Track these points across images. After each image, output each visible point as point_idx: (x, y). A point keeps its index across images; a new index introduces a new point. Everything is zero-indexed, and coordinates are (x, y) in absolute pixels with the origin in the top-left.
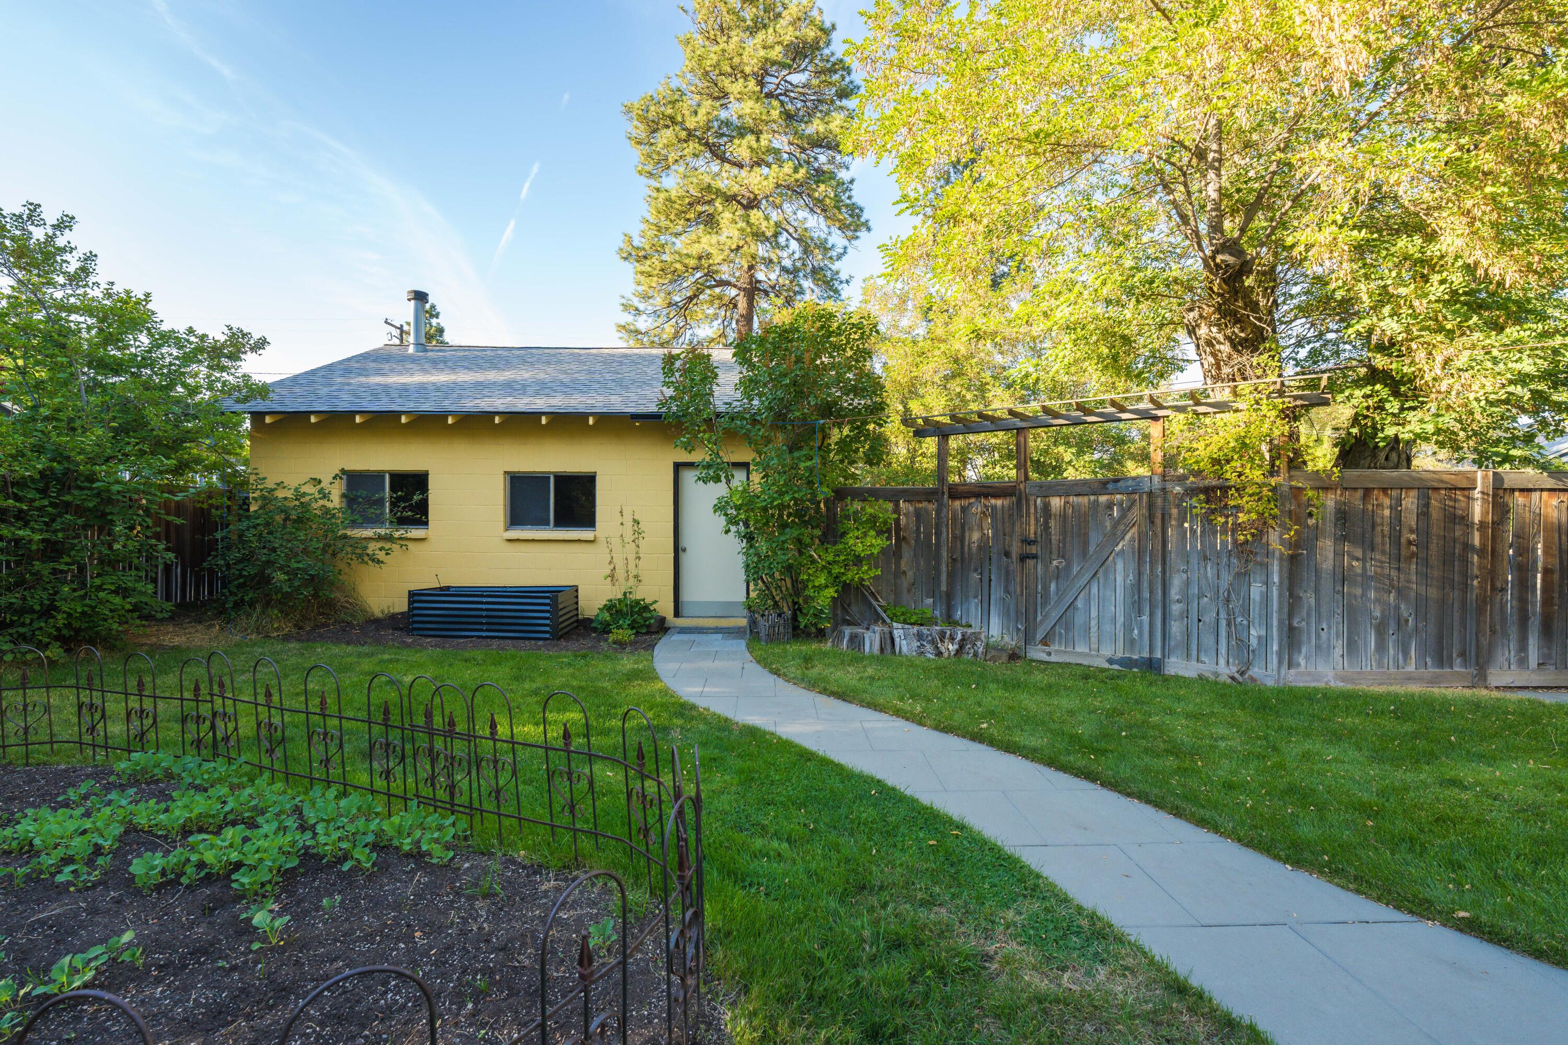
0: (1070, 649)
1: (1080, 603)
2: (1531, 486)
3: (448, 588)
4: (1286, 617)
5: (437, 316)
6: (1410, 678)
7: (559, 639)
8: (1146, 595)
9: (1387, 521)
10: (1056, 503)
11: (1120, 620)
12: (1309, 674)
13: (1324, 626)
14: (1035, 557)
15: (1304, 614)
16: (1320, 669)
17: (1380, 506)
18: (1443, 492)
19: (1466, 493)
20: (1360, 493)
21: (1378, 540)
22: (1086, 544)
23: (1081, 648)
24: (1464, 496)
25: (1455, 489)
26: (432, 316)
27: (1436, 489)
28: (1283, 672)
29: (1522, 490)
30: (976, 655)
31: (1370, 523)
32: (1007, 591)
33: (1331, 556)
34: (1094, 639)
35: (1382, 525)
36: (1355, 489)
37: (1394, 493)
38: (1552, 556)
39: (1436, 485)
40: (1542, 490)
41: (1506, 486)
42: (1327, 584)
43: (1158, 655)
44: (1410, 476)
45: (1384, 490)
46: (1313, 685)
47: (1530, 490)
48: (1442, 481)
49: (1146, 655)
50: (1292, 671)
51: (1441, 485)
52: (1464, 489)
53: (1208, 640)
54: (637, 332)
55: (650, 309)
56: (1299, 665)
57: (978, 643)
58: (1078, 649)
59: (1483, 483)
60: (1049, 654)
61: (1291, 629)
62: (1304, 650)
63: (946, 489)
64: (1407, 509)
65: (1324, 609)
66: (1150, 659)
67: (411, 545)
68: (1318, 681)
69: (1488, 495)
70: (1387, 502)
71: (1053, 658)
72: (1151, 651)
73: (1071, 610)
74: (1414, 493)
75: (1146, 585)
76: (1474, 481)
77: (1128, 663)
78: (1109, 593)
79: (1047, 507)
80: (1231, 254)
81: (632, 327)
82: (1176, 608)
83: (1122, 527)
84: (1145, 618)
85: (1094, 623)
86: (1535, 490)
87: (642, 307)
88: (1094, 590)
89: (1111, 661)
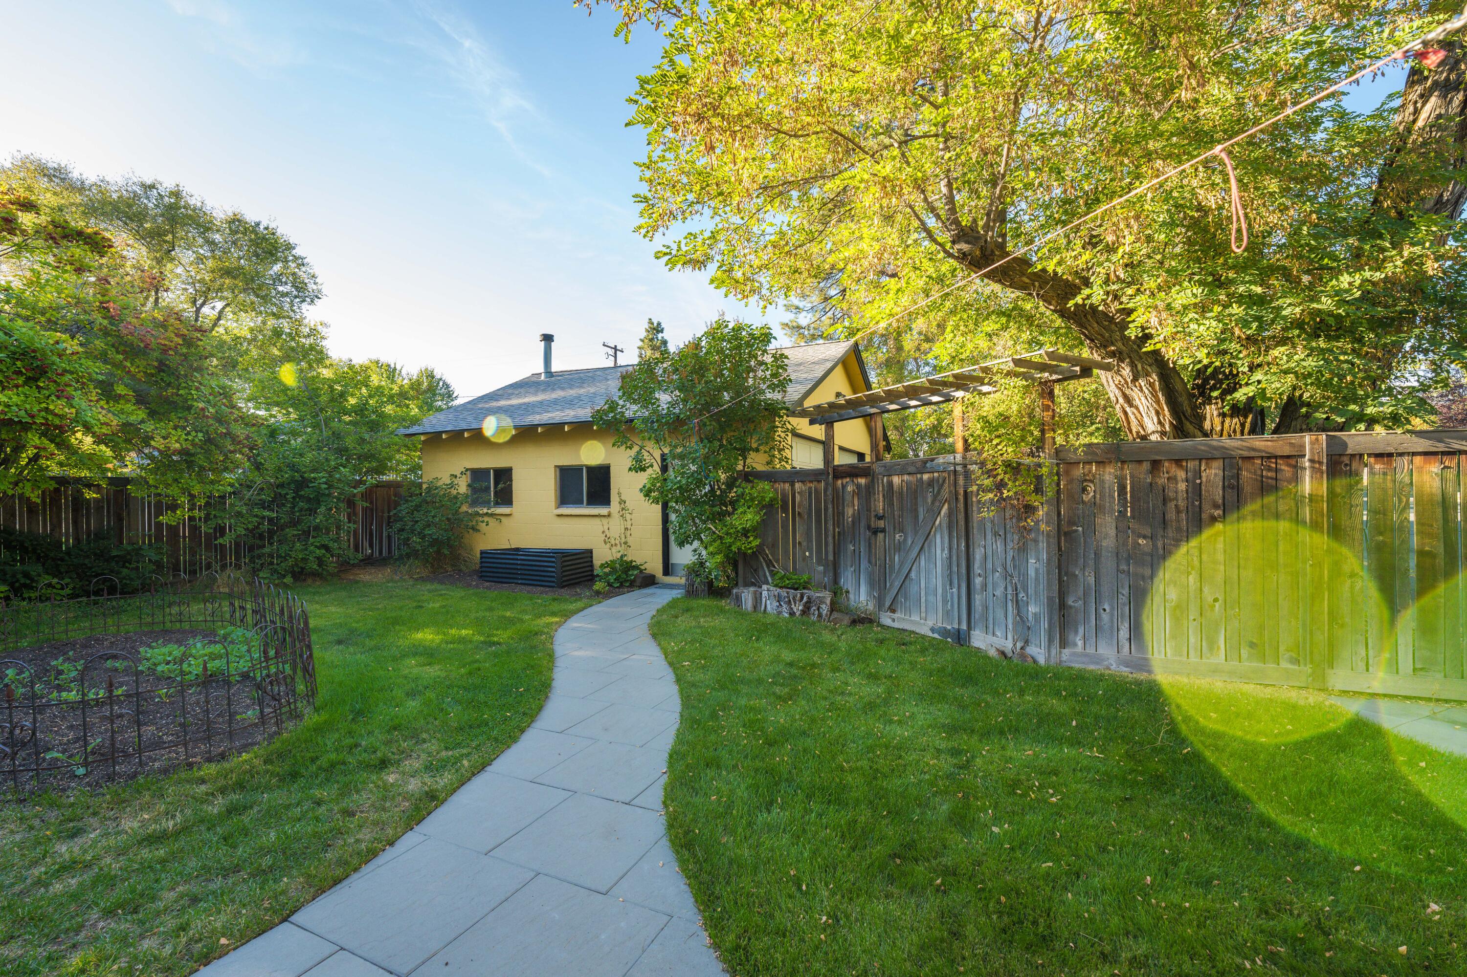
0: (907, 617)
1: (913, 575)
2: (1390, 450)
3: (517, 549)
4: (1056, 594)
5: (662, 331)
6: (1215, 671)
7: (563, 587)
8: (955, 569)
9: (1182, 495)
10: (896, 480)
11: (940, 591)
12: (1087, 655)
13: (1107, 607)
14: (883, 531)
15: (1081, 593)
16: (1101, 651)
17: (1172, 479)
18: (1259, 462)
19: (1293, 462)
20: (1146, 466)
21: (1171, 515)
22: (916, 517)
23: (915, 617)
24: (1289, 465)
25: (1276, 457)
26: (658, 332)
27: (1250, 458)
28: (1053, 652)
29: (1379, 456)
30: (820, 615)
31: (1160, 499)
32: (870, 562)
33: (1112, 532)
34: (923, 609)
35: (1176, 499)
36: (1140, 462)
37: (1191, 465)
38: (1430, 536)
39: (1245, 454)
40: (1414, 454)
41: (1349, 451)
42: (1108, 564)
43: (964, 627)
44: (1210, 446)
45: (1178, 462)
46: (1091, 667)
47: (1390, 455)
48: (1254, 450)
49: (956, 626)
50: (1066, 651)
51: (1253, 454)
52: (1288, 457)
53: (1000, 614)
54: (799, 327)
55: (809, 306)
56: (1075, 645)
57: (823, 606)
58: (913, 618)
59: (1312, 450)
60: (894, 620)
61: (1063, 605)
62: (1081, 630)
63: (831, 471)
64: (1208, 481)
65: (1105, 589)
66: (959, 630)
67: (503, 519)
68: (1097, 663)
69: (1320, 463)
70: (1181, 474)
71: (896, 625)
72: (959, 623)
73: (907, 582)
74: (1217, 465)
75: (954, 558)
76: (1303, 446)
77: (945, 633)
78: (932, 566)
79: (890, 484)
80: (967, 242)
81: (795, 324)
82: (978, 581)
83: (937, 504)
84: (955, 590)
85: (923, 593)
86: (1401, 455)
87: (801, 305)
88: (923, 563)
89: (933, 630)
